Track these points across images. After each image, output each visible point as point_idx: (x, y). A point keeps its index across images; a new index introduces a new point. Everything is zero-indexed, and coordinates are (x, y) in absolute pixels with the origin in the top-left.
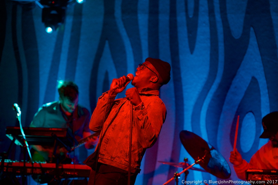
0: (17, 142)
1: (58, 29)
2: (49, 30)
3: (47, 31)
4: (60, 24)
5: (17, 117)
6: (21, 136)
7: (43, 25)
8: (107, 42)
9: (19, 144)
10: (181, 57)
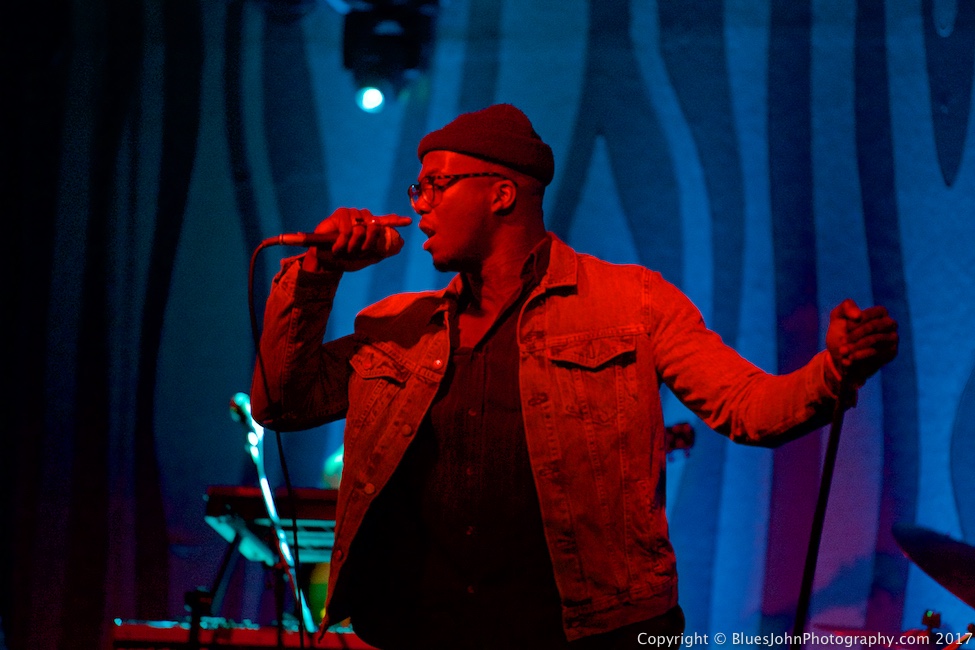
0: (250, 549)
1: (405, 97)
2: (372, 99)
3: (359, 105)
4: (411, 74)
5: (246, 448)
6: (265, 522)
7: (346, 77)
8: (600, 143)
9: (255, 554)
10: (904, 199)
